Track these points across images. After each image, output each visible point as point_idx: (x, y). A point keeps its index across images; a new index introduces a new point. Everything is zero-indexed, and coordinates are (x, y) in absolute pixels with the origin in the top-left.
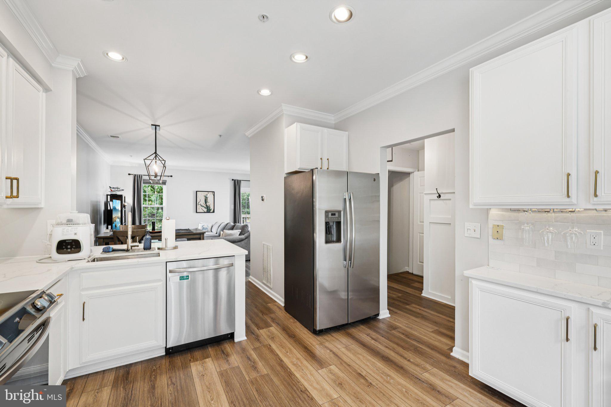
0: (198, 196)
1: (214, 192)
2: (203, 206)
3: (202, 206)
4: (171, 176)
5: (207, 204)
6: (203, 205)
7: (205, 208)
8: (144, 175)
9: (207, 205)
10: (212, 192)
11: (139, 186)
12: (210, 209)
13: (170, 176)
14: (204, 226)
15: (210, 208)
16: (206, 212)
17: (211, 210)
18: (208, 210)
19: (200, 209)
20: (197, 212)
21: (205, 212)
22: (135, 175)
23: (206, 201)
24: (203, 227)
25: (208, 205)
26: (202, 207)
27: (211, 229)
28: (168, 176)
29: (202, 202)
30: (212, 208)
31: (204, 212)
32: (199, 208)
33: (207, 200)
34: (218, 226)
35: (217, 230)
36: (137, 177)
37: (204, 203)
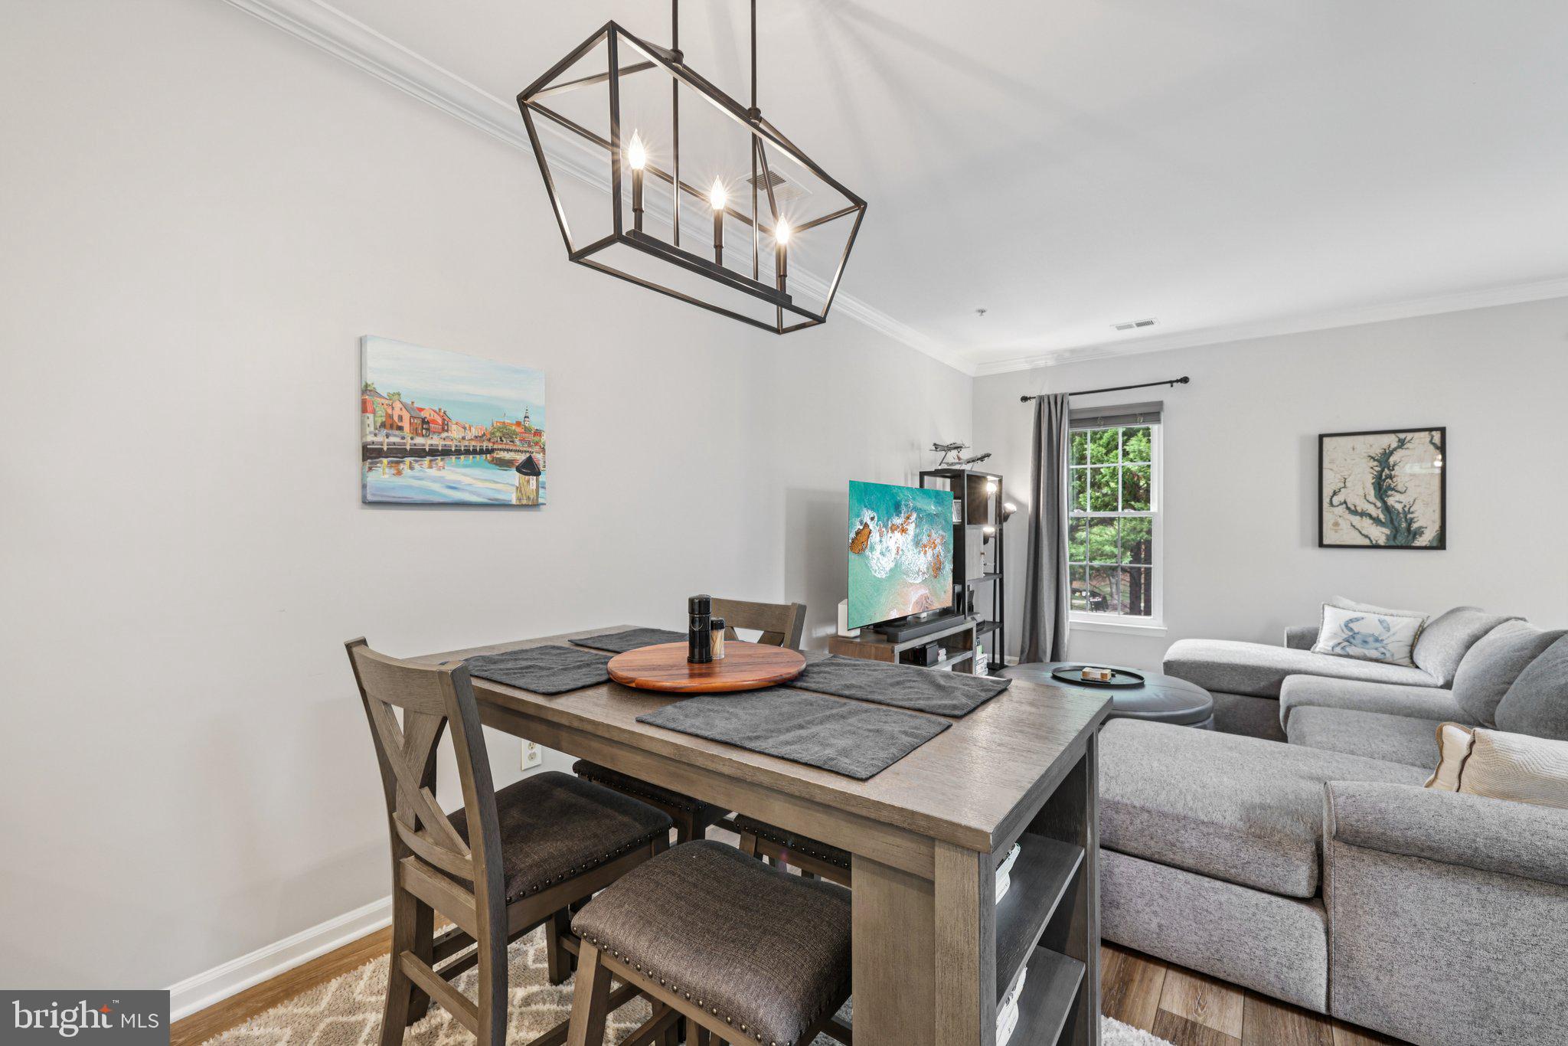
0: (1332, 462)
1: (1443, 431)
2: (1363, 514)
3: (1354, 512)
4: (1185, 380)
5: (1391, 501)
6: (1363, 505)
7: (1376, 521)
8: (1071, 394)
9: (1387, 509)
10: (1430, 430)
11: (1055, 439)
12: (1415, 526)
13: (1177, 381)
14: (1354, 626)
15: (1410, 522)
16: (1382, 542)
17: (1419, 532)
18: (1396, 531)
19: (1344, 525)
20: (1321, 545)
21: (1377, 547)
22: (1041, 399)
23: (1382, 486)
24: (1351, 630)
25: (1399, 507)
26: (1356, 520)
27: (1412, 647)
28: (1171, 382)
29: (1360, 489)
30: (1426, 520)
31: (1367, 542)
32: (1336, 524)
33: (1391, 477)
34: (1463, 633)
35: (1450, 665)
36: (1049, 403)
37: (1372, 497)
